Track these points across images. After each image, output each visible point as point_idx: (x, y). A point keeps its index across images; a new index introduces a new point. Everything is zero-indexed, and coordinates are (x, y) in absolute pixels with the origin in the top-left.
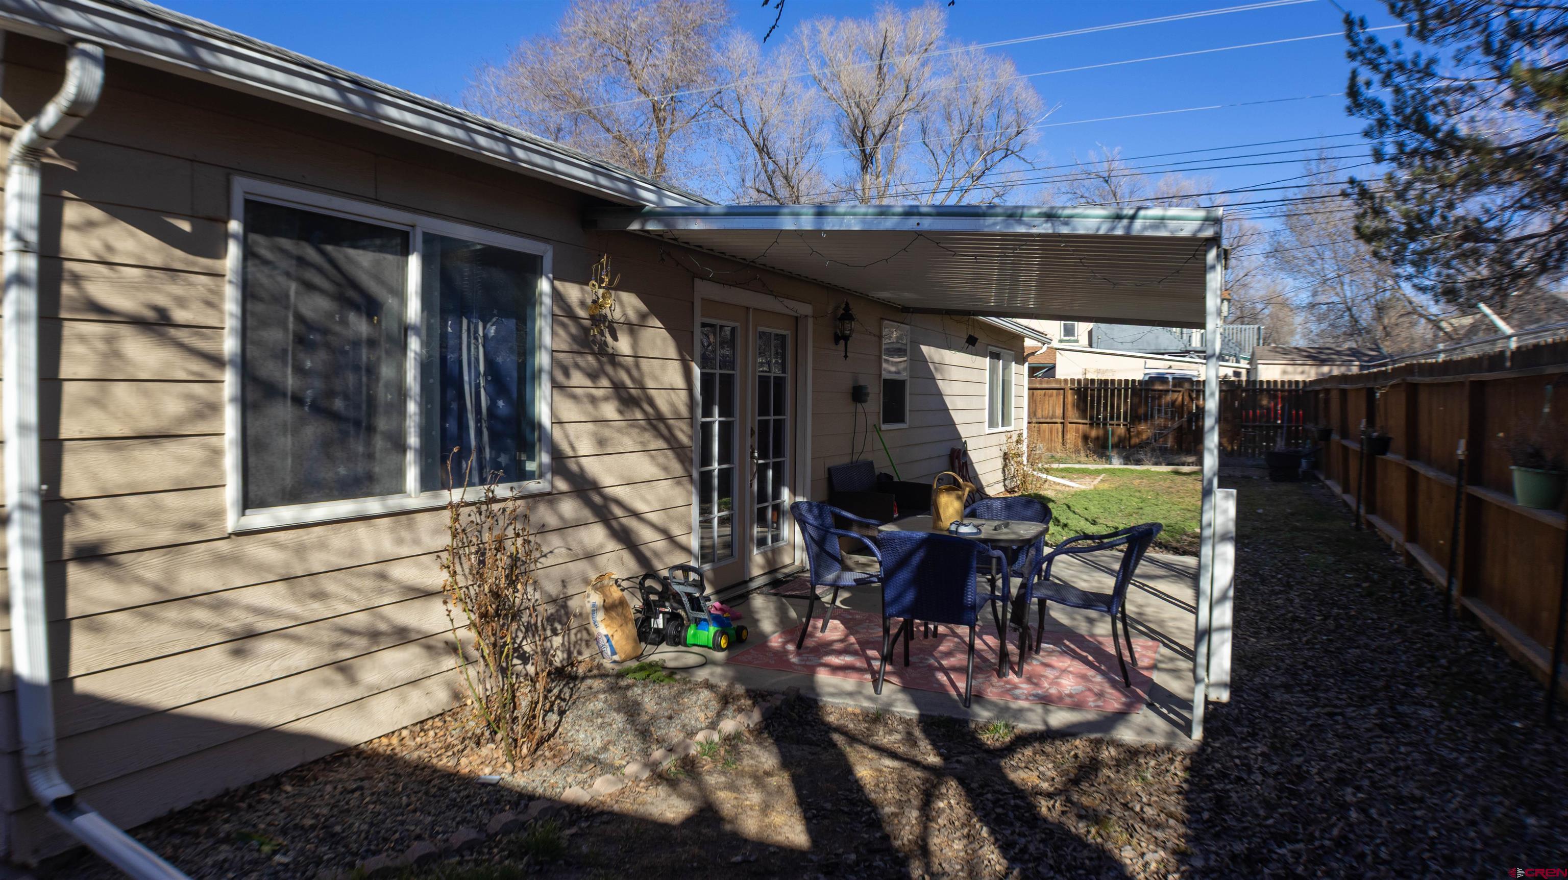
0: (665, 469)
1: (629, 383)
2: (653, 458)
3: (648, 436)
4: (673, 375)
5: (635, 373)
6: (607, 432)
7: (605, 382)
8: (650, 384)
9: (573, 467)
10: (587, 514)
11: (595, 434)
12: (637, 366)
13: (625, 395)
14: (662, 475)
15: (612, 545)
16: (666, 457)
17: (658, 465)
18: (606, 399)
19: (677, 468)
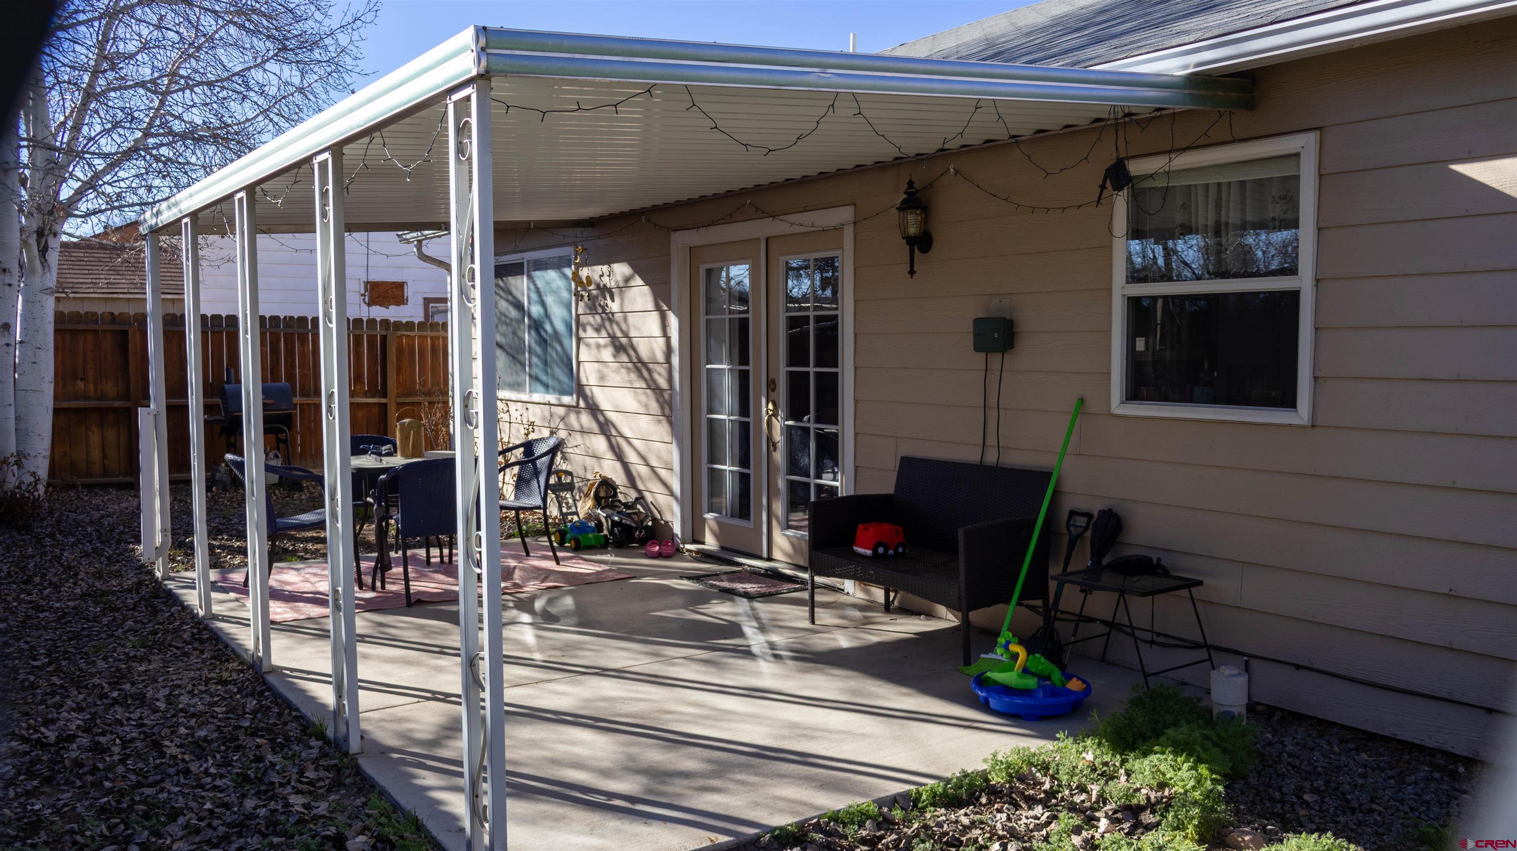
0: (646, 406)
1: (619, 334)
2: (636, 394)
3: (633, 376)
4: (652, 325)
5: (623, 326)
6: (605, 371)
7: (604, 333)
8: (632, 334)
9: (588, 392)
10: (595, 427)
11: (599, 371)
12: (625, 319)
13: (617, 344)
14: (642, 410)
15: (609, 455)
16: (647, 396)
17: (639, 402)
18: (605, 346)
19: (654, 406)
